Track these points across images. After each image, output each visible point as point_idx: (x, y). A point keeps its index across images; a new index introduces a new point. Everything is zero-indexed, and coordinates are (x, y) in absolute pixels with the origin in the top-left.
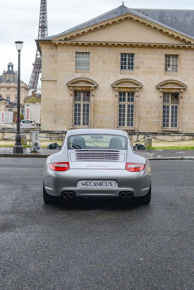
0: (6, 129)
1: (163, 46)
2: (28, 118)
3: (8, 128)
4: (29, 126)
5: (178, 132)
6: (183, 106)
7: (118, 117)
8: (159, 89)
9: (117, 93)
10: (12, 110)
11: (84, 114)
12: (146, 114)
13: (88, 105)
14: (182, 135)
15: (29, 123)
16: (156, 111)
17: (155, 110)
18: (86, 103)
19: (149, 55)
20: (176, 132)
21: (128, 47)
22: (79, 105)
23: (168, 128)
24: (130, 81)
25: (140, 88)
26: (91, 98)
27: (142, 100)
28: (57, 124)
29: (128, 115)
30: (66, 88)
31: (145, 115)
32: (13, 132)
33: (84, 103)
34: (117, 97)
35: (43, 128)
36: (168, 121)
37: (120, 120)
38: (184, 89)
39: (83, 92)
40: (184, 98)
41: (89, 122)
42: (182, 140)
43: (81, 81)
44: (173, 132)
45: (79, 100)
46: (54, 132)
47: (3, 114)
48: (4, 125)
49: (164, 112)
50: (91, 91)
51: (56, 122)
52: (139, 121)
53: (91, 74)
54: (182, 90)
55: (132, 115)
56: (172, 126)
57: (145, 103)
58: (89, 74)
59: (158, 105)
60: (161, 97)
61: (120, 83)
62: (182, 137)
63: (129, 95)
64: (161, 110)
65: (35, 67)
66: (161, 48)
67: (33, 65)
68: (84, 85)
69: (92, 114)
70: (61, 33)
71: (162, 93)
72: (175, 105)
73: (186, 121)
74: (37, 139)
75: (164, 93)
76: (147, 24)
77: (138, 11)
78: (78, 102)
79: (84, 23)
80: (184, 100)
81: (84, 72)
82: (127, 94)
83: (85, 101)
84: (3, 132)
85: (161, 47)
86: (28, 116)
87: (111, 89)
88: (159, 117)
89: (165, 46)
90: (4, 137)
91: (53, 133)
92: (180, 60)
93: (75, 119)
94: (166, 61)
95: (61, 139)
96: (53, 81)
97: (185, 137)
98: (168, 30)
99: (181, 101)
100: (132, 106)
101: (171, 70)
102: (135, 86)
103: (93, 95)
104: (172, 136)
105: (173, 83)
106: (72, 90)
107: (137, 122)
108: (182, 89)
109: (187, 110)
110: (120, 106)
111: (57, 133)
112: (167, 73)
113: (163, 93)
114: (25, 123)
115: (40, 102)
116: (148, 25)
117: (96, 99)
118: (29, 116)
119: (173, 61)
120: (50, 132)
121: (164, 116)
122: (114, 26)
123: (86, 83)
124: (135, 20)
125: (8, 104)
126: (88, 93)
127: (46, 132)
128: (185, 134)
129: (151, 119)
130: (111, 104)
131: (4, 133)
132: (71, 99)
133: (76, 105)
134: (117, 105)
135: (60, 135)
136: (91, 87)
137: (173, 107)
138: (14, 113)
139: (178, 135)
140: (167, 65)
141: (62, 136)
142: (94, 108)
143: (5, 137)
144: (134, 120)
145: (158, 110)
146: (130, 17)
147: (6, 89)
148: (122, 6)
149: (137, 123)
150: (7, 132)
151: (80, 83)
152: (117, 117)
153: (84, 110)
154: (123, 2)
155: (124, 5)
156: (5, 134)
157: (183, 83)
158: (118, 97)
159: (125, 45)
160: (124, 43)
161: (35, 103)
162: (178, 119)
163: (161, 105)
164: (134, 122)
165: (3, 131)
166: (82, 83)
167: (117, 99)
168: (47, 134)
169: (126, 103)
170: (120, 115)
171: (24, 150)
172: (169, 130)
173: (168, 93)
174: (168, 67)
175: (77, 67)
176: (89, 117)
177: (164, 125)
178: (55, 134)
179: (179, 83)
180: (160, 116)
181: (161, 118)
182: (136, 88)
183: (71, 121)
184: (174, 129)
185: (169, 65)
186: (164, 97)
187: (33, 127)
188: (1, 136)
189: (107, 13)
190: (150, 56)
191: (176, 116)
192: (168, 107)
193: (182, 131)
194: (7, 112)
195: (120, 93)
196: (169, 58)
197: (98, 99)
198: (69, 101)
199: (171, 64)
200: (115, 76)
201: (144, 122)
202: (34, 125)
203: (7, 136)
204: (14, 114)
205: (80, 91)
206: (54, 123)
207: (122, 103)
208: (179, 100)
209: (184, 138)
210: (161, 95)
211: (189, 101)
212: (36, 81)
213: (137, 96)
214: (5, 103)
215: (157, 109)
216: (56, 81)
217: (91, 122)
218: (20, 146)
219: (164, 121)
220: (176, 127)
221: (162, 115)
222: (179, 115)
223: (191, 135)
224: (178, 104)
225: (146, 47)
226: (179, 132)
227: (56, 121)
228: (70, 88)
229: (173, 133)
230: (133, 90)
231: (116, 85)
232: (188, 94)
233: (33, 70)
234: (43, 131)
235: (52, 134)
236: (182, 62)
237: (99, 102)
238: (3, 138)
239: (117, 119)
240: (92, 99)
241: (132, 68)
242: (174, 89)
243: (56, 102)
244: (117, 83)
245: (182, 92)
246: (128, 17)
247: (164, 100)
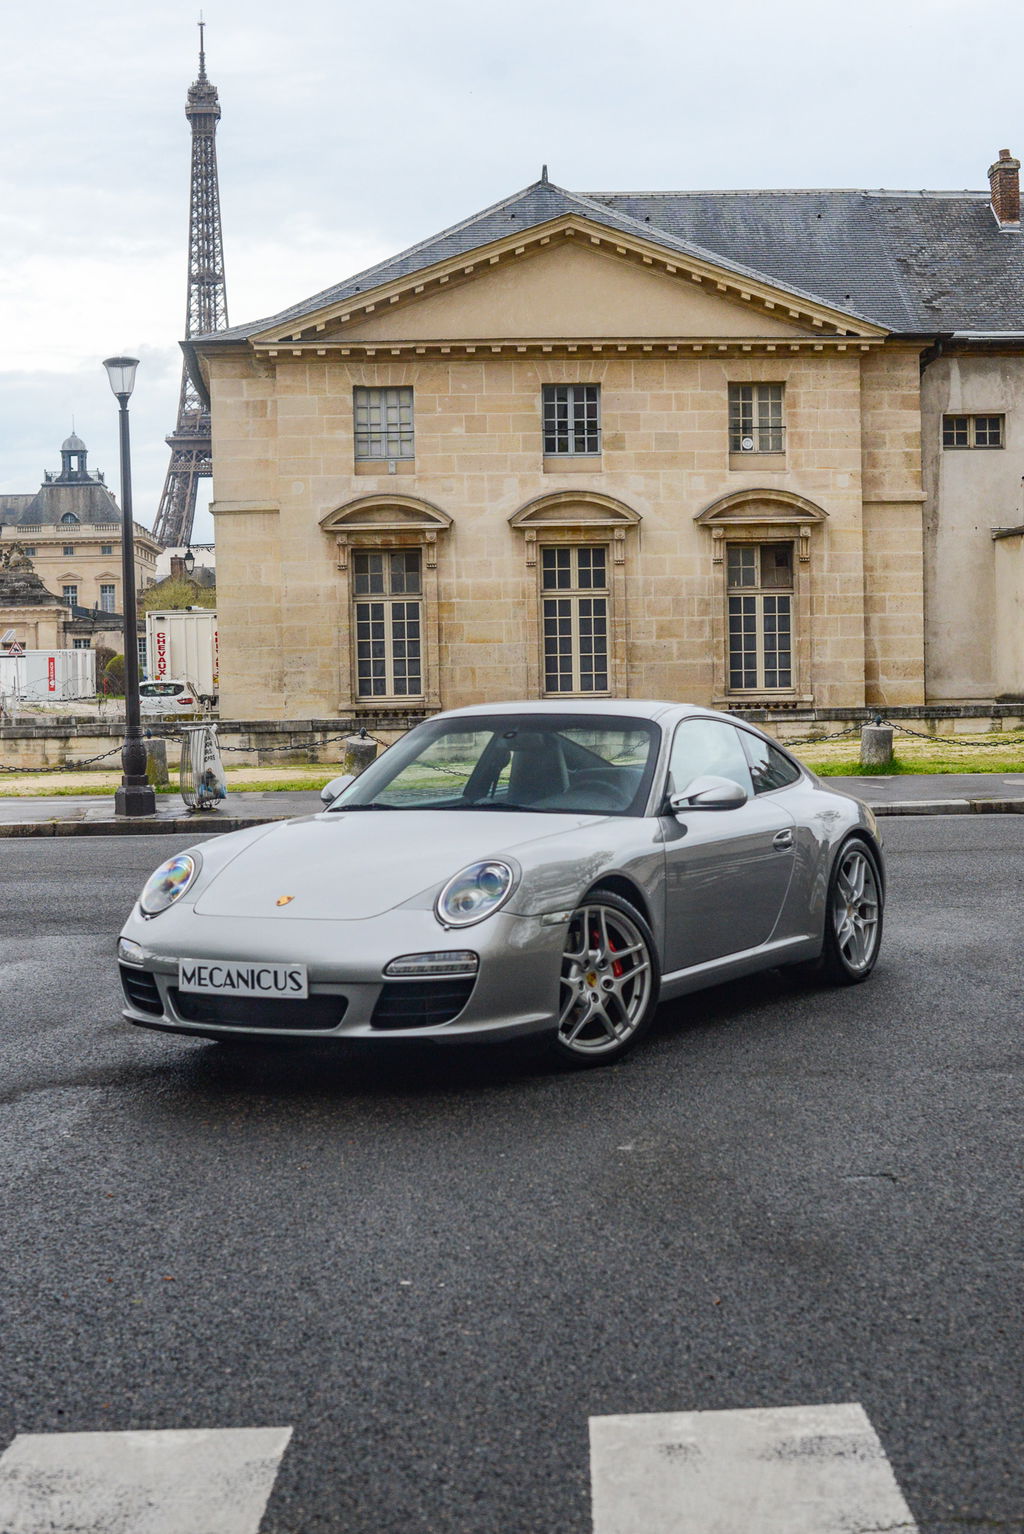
0: (74, 722)
1: (716, 346)
2: (162, 672)
3: (80, 720)
4: (170, 705)
5: (795, 706)
6: (811, 598)
7: (544, 655)
8: (708, 528)
9: (533, 554)
10: (89, 641)
11: (398, 647)
12: (659, 637)
13: (414, 609)
14: (812, 717)
15: (168, 694)
16: (702, 622)
17: (696, 618)
18: (405, 599)
19: (661, 388)
20: (786, 706)
21: (571, 356)
22: (378, 610)
23: (752, 690)
24: (588, 499)
25: (629, 528)
26: (424, 580)
27: (638, 577)
28: (286, 693)
29: (585, 645)
30: (321, 541)
31: (654, 639)
32: (107, 735)
33: (398, 599)
34: (533, 569)
35: (228, 711)
36: (751, 663)
37: (550, 665)
38: (816, 526)
39: (392, 553)
40: (814, 564)
41: (419, 679)
42: (813, 739)
43: (380, 508)
44: (777, 705)
45: (378, 588)
46: (278, 729)
47: (52, 660)
48: (59, 707)
49: (734, 624)
50: (424, 548)
51: (281, 686)
52: (632, 667)
53: (420, 479)
54: (805, 531)
55: (601, 643)
56: (770, 683)
57: (653, 590)
58: (414, 477)
59: (707, 597)
60: (717, 562)
61: (546, 509)
62: (813, 727)
63: (583, 561)
64: (721, 615)
65: (177, 454)
66: (711, 357)
67: (170, 442)
68: (394, 526)
69: (433, 644)
70: (287, 311)
71: (723, 545)
72: (777, 594)
73: (828, 660)
74: (213, 758)
75: (732, 547)
76: (647, 257)
77: (607, 204)
78: (370, 599)
79: (385, 262)
80: (814, 573)
81: (393, 470)
82: (574, 557)
83: (402, 590)
84: (63, 735)
85: (711, 351)
86: (162, 664)
87: (507, 535)
88: (711, 648)
89: (728, 346)
90: (68, 758)
91: (271, 733)
92: (793, 405)
93: (363, 669)
94: (734, 409)
95: (306, 756)
96: (265, 512)
97: (826, 724)
98: (736, 281)
99: (801, 575)
100: (600, 605)
101: (756, 448)
102: (610, 522)
103: (432, 567)
104: (772, 726)
105: (767, 502)
106: (344, 546)
107: (624, 670)
108: (806, 524)
109: (829, 612)
110: (549, 607)
111: (290, 733)
112: (739, 459)
113: (728, 544)
114: (154, 694)
115: (211, 603)
116: (654, 260)
117: (447, 581)
118: (168, 663)
119: (763, 408)
120: (258, 729)
121: (734, 643)
122: (511, 272)
123: (402, 516)
124: (597, 242)
125: (71, 619)
126: (409, 557)
127: (242, 728)
128: (822, 716)
129: (681, 656)
130: (509, 600)
131: (67, 738)
132: (342, 584)
133: (362, 611)
134: (534, 603)
135: (304, 740)
136: (422, 532)
137: (769, 602)
138: (103, 656)
139: (796, 721)
140: (739, 429)
141: (311, 740)
142: (440, 618)
143: (73, 758)
144: (610, 662)
145: (706, 618)
146: (576, 230)
147: (60, 552)
148: (539, 183)
149: (625, 676)
150: (78, 737)
151: (376, 516)
152: (540, 654)
153: (398, 631)
154: (545, 168)
155: (550, 180)
156: (72, 742)
157: (807, 502)
158: (540, 567)
159: (560, 351)
160: (553, 343)
161: (189, 608)
162: (792, 650)
163: (721, 596)
164: (609, 672)
165: (62, 732)
166: (385, 514)
167: (532, 580)
168: (246, 737)
169: (575, 594)
170: (550, 646)
171: (159, 806)
172: (758, 699)
173: (748, 546)
174: (741, 435)
175: (363, 448)
176: (422, 657)
177: (735, 681)
178: (281, 737)
179: (794, 502)
180: (718, 642)
181: (722, 654)
182: (612, 529)
183: (346, 679)
184: (780, 695)
185: (747, 428)
186: (732, 560)
187: (187, 710)
188: (57, 752)
189: (479, 218)
190: (665, 391)
191: (785, 639)
192: (750, 603)
193: (812, 703)
194: (70, 651)
195: (548, 554)
196: (748, 396)
197: (453, 580)
198: (332, 595)
199: (756, 423)
200: (523, 482)
201: (652, 668)
202: (189, 701)
203: (82, 749)
204: (97, 659)
205: (377, 552)
206: (274, 690)
207: (557, 594)
208: (795, 571)
209: (819, 731)
210: (720, 552)
211: (837, 575)
212: (185, 514)
213: (620, 564)
214: (59, 612)
215: (704, 612)
216: (277, 512)
217: (428, 680)
218: (144, 790)
219: (735, 661)
220: (789, 685)
221: (723, 637)
222: (799, 634)
223: (850, 716)
224: (792, 587)
225: (647, 356)
226: (799, 707)
227: (281, 680)
228: (335, 539)
229: (773, 713)
230: (599, 538)
231: (529, 518)
232: (832, 544)
233: (171, 467)
234: (230, 723)
235: (268, 736)
236: (802, 410)
237: (459, 596)
238: (62, 761)
239: (536, 664)
240: (429, 580)
241: (593, 446)
242: (774, 525)
243: (279, 601)
244: (533, 510)
245: (807, 538)
246: (568, 233)
247: (732, 577)
